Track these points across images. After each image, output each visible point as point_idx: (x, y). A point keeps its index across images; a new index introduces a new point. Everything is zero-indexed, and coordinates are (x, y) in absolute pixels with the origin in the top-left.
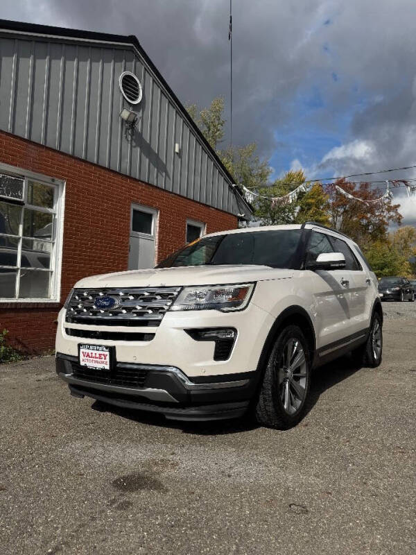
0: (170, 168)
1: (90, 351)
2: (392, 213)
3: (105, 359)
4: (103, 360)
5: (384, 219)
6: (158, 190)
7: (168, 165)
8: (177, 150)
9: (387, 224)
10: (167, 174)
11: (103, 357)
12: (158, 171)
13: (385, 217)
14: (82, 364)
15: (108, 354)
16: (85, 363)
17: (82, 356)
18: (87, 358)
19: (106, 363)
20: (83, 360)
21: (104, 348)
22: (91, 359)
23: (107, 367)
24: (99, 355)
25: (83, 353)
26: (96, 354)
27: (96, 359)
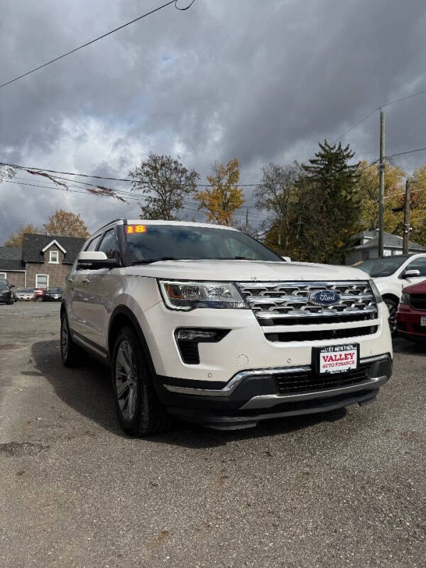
1: (333, 354)
3: (352, 358)
4: (349, 360)
11: (349, 357)
14: (322, 371)
15: (355, 352)
16: (326, 369)
17: (322, 362)
18: (329, 363)
19: (353, 363)
20: (324, 367)
21: (352, 346)
22: (335, 362)
23: (354, 366)
24: (345, 355)
25: (324, 357)
26: (341, 355)
27: (341, 361)
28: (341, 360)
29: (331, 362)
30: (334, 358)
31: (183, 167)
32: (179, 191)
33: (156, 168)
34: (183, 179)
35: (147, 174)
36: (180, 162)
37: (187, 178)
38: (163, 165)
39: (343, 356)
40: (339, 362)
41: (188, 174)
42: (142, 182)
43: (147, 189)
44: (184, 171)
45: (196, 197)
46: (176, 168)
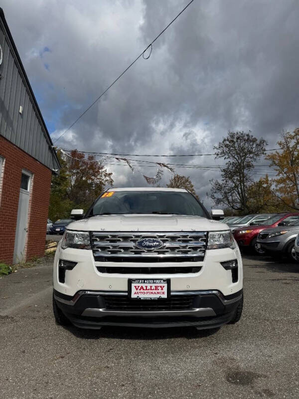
0: (15, 124)
1: (143, 285)
2: (108, 178)
3: (162, 289)
4: (160, 291)
5: (103, 181)
6: (6, 141)
7: (14, 122)
8: (21, 111)
9: (104, 185)
10: (13, 129)
11: (160, 288)
12: (7, 125)
13: (103, 180)
14: (133, 296)
15: (166, 285)
16: (137, 295)
17: (133, 290)
18: (140, 291)
19: (163, 293)
20: (135, 293)
21: (162, 281)
22: (146, 291)
23: (165, 296)
24: (155, 287)
25: (135, 287)
26: (151, 287)
27: (152, 291)
28: (151, 289)
29: (142, 291)
30: (145, 288)
31: (253, 137)
32: (251, 155)
33: (233, 141)
34: (254, 146)
35: (226, 146)
36: (250, 135)
37: (257, 145)
38: (238, 138)
39: (153, 287)
40: (150, 291)
41: (258, 142)
42: (223, 153)
43: (227, 156)
44: (254, 140)
45: (268, 158)
46: (248, 139)
